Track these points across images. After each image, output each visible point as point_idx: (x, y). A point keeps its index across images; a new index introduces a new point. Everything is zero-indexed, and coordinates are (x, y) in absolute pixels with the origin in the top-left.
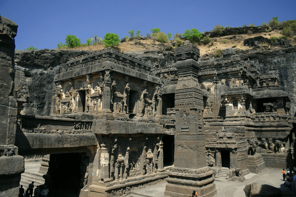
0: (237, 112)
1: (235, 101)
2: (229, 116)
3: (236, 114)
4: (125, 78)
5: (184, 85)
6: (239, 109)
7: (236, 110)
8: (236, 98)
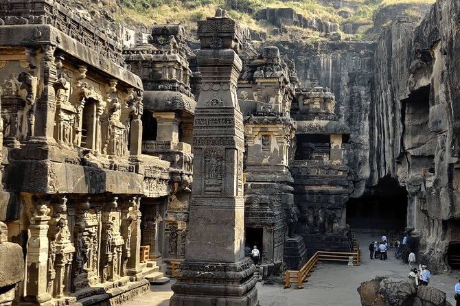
0: (269, 157)
1: (266, 136)
2: (253, 162)
3: (267, 159)
4: (77, 68)
5: (213, 100)
6: (272, 151)
7: (267, 153)
8: (270, 130)
